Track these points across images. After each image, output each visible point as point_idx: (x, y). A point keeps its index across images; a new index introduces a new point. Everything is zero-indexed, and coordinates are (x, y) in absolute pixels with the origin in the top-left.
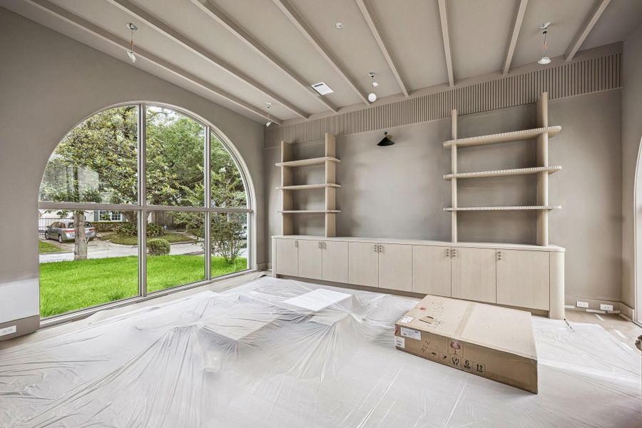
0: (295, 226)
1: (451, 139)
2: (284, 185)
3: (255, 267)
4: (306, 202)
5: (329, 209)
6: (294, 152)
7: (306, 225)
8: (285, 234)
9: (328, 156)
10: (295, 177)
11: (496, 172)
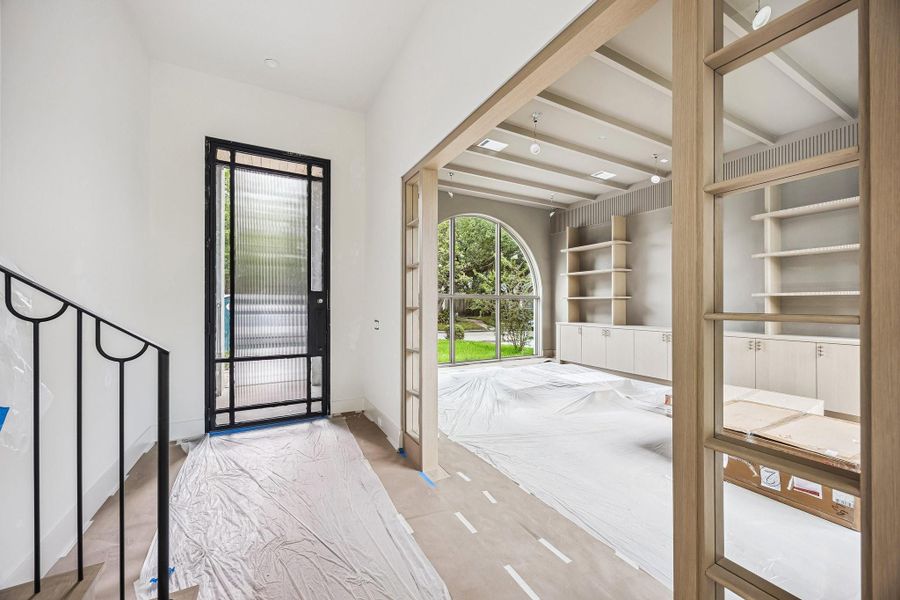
0: (581, 314)
1: (764, 211)
2: (570, 271)
3: (541, 353)
4: (593, 288)
5: (616, 295)
6: (581, 237)
7: (593, 312)
8: (570, 321)
9: (615, 239)
10: (582, 263)
11: (825, 249)
